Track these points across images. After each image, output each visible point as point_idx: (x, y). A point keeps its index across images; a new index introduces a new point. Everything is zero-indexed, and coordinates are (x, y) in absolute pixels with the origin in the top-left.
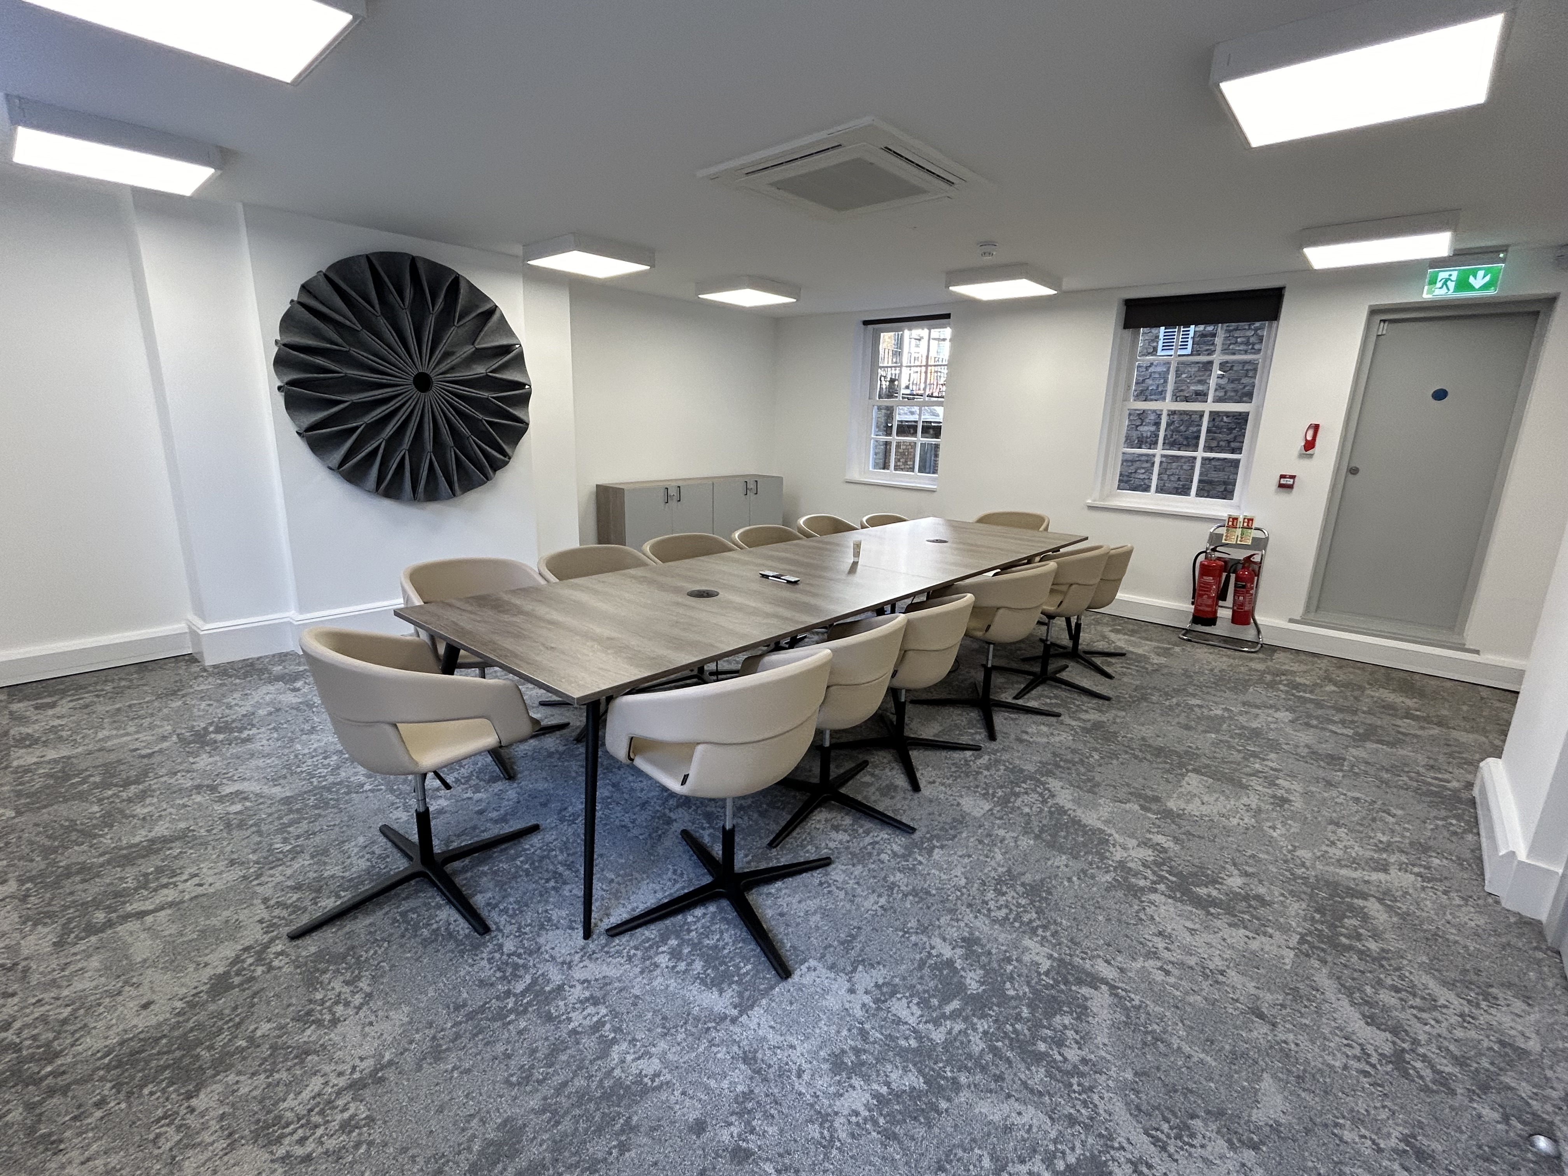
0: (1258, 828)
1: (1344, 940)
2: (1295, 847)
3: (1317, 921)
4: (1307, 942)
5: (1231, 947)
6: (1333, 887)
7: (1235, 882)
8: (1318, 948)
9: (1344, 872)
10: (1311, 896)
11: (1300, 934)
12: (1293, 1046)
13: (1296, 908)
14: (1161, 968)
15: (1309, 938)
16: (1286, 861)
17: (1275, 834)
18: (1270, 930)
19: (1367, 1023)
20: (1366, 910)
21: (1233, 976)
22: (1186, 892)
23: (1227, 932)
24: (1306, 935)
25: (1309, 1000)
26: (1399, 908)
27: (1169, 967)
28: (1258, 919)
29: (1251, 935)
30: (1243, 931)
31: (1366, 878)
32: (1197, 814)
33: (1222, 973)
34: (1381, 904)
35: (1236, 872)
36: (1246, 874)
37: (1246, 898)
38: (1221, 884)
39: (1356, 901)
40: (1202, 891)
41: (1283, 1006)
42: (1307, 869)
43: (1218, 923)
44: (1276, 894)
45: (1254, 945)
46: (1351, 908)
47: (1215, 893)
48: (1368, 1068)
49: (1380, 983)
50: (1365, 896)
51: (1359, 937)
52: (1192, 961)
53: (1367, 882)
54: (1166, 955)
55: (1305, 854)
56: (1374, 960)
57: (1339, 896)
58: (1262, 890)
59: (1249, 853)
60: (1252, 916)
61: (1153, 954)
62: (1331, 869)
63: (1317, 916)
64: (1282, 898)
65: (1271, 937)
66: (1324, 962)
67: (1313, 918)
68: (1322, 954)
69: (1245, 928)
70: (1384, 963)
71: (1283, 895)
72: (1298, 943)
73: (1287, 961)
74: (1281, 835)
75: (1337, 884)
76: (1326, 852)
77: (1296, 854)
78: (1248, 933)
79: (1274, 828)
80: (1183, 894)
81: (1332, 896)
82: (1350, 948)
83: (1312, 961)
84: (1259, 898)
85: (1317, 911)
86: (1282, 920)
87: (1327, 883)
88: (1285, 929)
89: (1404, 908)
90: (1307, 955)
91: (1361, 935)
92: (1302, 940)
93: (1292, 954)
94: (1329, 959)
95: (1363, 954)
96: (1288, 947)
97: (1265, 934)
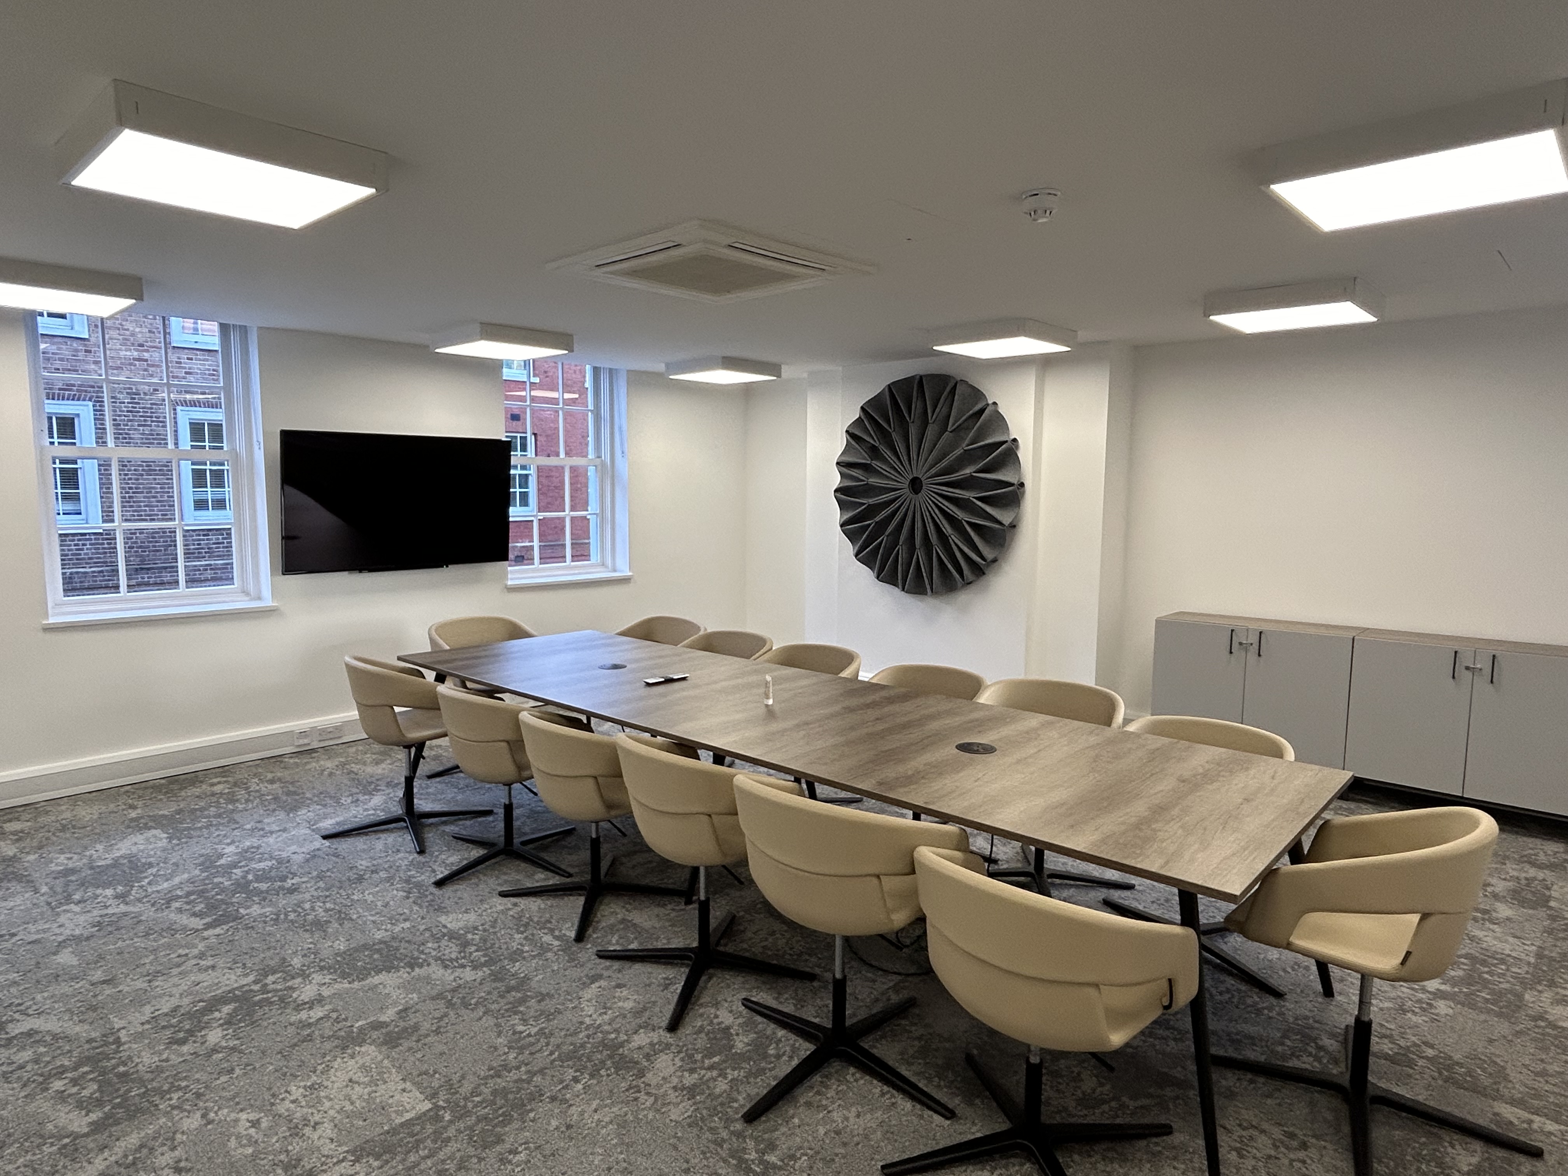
0: (268, 1108)
1: (86, 1069)
2: (210, 1122)
3: (118, 1065)
4: (113, 1043)
5: (161, 996)
6: (134, 1113)
7: (214, 1036)
8: (101, 1046)
9: (133, 1140)
10: (142, 1082)
11: (125, 1043)
12: (73, 984)
13: (147, 1059)
14: (186, 955)
15: (113, 1047)
16: (198, 1095)
17: (243, 1116)
18: (147, 1026)
19: (32, 1029)
20: (83, 1112)
21: (141, 984)
22: (236, 999)
23: (174, 1002)
24: (118, 1047)
25: (82, 1012)
26: (52, 1144)
27: (183, 959)
28: (164, 1027)
29: (157, 1013)
30: (166, 1011)
31: (106, 1154)
32: (336, 1065)
33: (150, 981)
34: (72, 1133)
35: (224, 1044)
36: (215, 1050)
37: (191, 1033)
38: (221, 1025)
39: (100, 1115)
40: (227, 1009)
41: (95, 996)
42: (173, 1108)
43: (186, 1001)
44: (173, 1057)
45: (148, 1010)
46: (100, 1103)
47: (217, 1015)
48: (19, 1008)
49: (36, 1061)
50: (97, 1128)
51: (74, 1082)
52: (175, 971)
53: (103, 1148)
54: (194, 962)
55: (193, 1122)
56: (50, 1076)
57: (119, 1105)
58: (185, 1049)
59: (238, 1071)
60: (172, 1026)
61: (202, 956)
62: (150, 1130)
63: (122, 1069)
64: (164, 1056)
65: (143, 1024)
66: (89, 1041)
67: (125, 1064)
68: (94, 1044)
69: (166, 1015)
70: (41, 1079)
71: (167, 1060)
72: (119, 1038)
73: (116, 1020)
74: (237, 1121)
75: (131, 1117)
76: (173, 1149)
77: (198, 1115)
78: (160, 1012)
79: (255, 1124)
80: (236, 996)
81: (125, 1098)
82: (75, 1069)
83: (98, 1034)
84: (183, 1042)
85: (125, 1074)
86: (147, 1041)
87: (140, 1110)
88: (138, 1037)
89: (46, 1149)
90: (104, 1036)
91: (74, 1086)
92: (118, 1042)
93: (117, 1026)
94: (87, 1046)
95: (61, 1072)
96: (124, 1028)
97: (148, 1022)
